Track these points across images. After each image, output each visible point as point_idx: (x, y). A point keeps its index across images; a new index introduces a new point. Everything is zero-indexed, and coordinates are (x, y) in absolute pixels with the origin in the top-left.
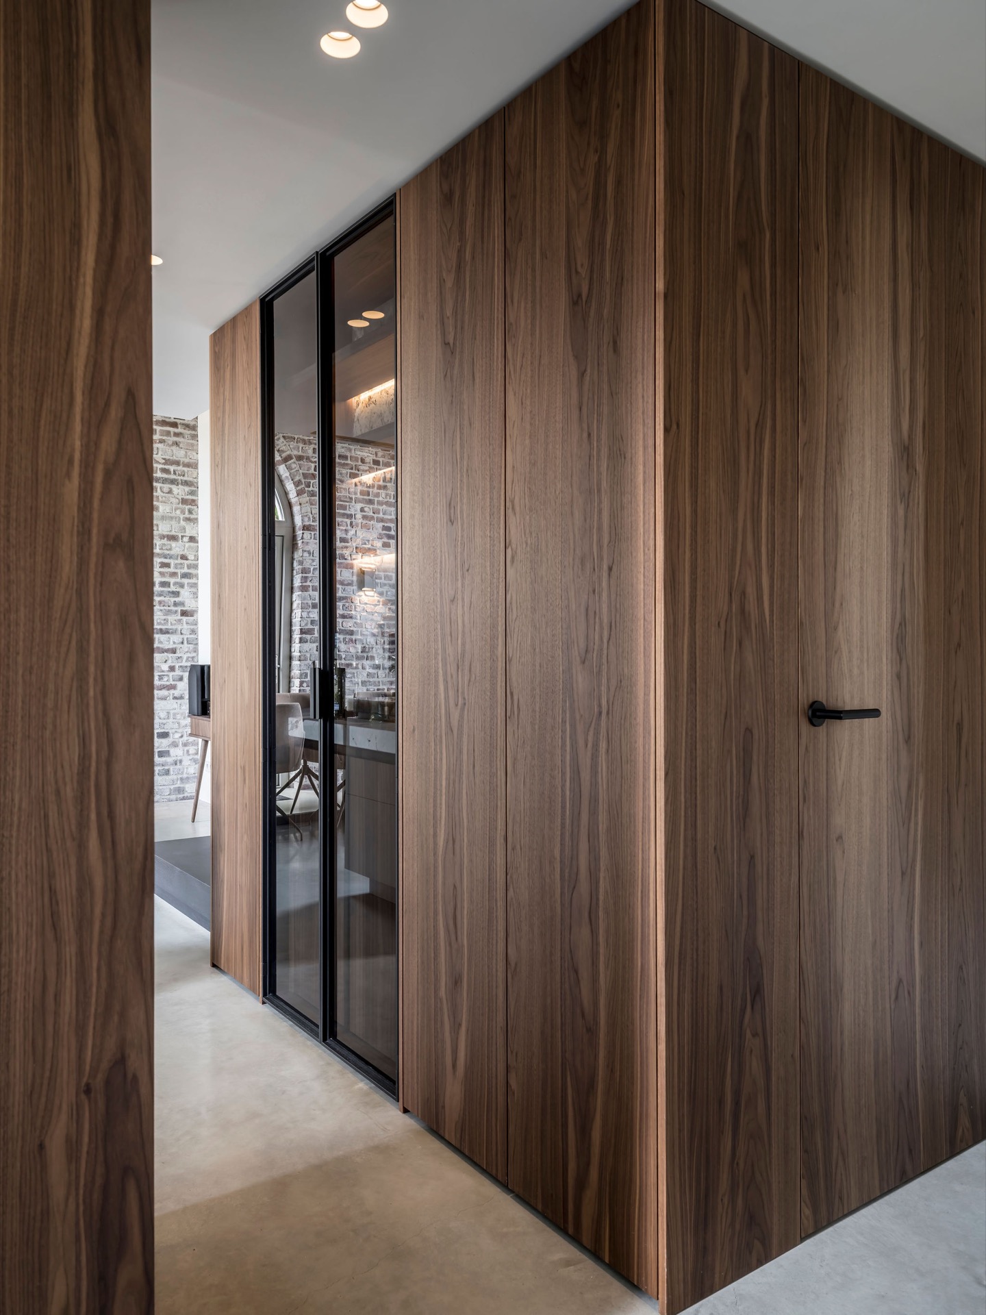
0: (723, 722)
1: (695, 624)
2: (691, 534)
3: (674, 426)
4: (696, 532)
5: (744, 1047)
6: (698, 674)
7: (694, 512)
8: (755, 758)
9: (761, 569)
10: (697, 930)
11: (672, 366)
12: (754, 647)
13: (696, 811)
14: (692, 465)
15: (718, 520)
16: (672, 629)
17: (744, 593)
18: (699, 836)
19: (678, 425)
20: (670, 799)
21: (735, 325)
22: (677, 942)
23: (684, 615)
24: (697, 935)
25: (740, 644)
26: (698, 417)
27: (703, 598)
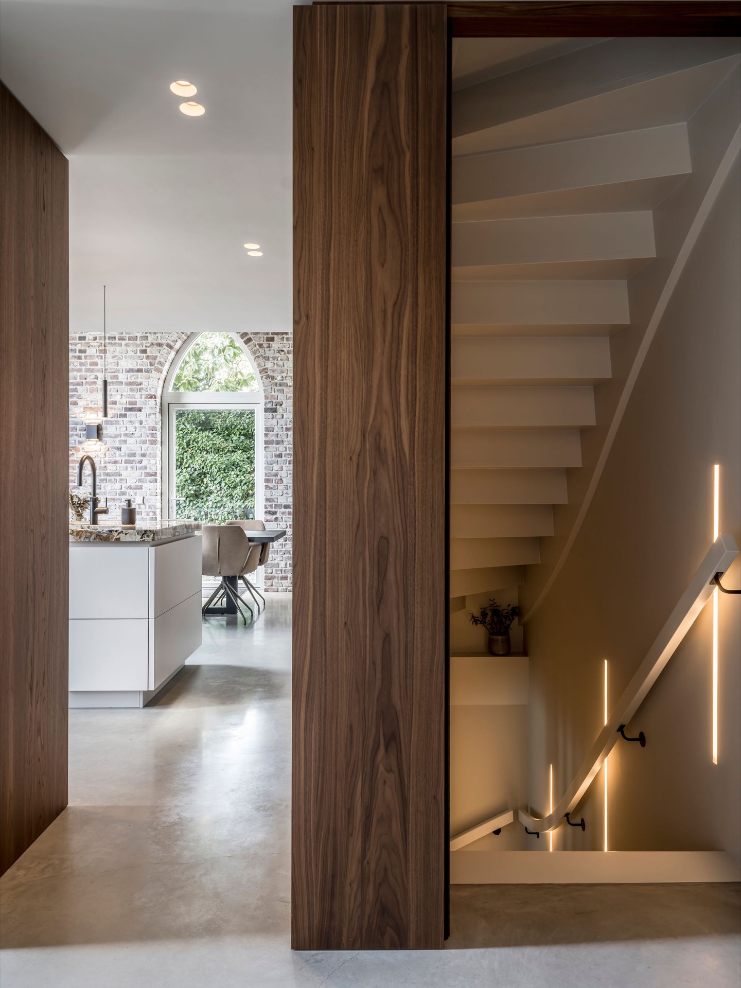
0: (355, 531)
1: (325, 459)
2: (321, 394)
3: (304, 319)
4: (326, 393)
5: (376, 778)
6: (328, 495)
7: (325, 377)
8: (391, 559)
9: (399, 415)
10: (326, 681)
11: (302, 276)
12: (391, 475)
13: (325, 595)
14: (322, 344)
15: (350, 381)
16: (301, 464)
17: (379, 434)
18: (328, 612)
19: (307, 317)
20: (298, 585)
21: (369, 232)
22: (305, 686)
23: (314, 453)
24: (326, 684)
25: (375, 473)
26: (329, 309)
27: (334, 440)
